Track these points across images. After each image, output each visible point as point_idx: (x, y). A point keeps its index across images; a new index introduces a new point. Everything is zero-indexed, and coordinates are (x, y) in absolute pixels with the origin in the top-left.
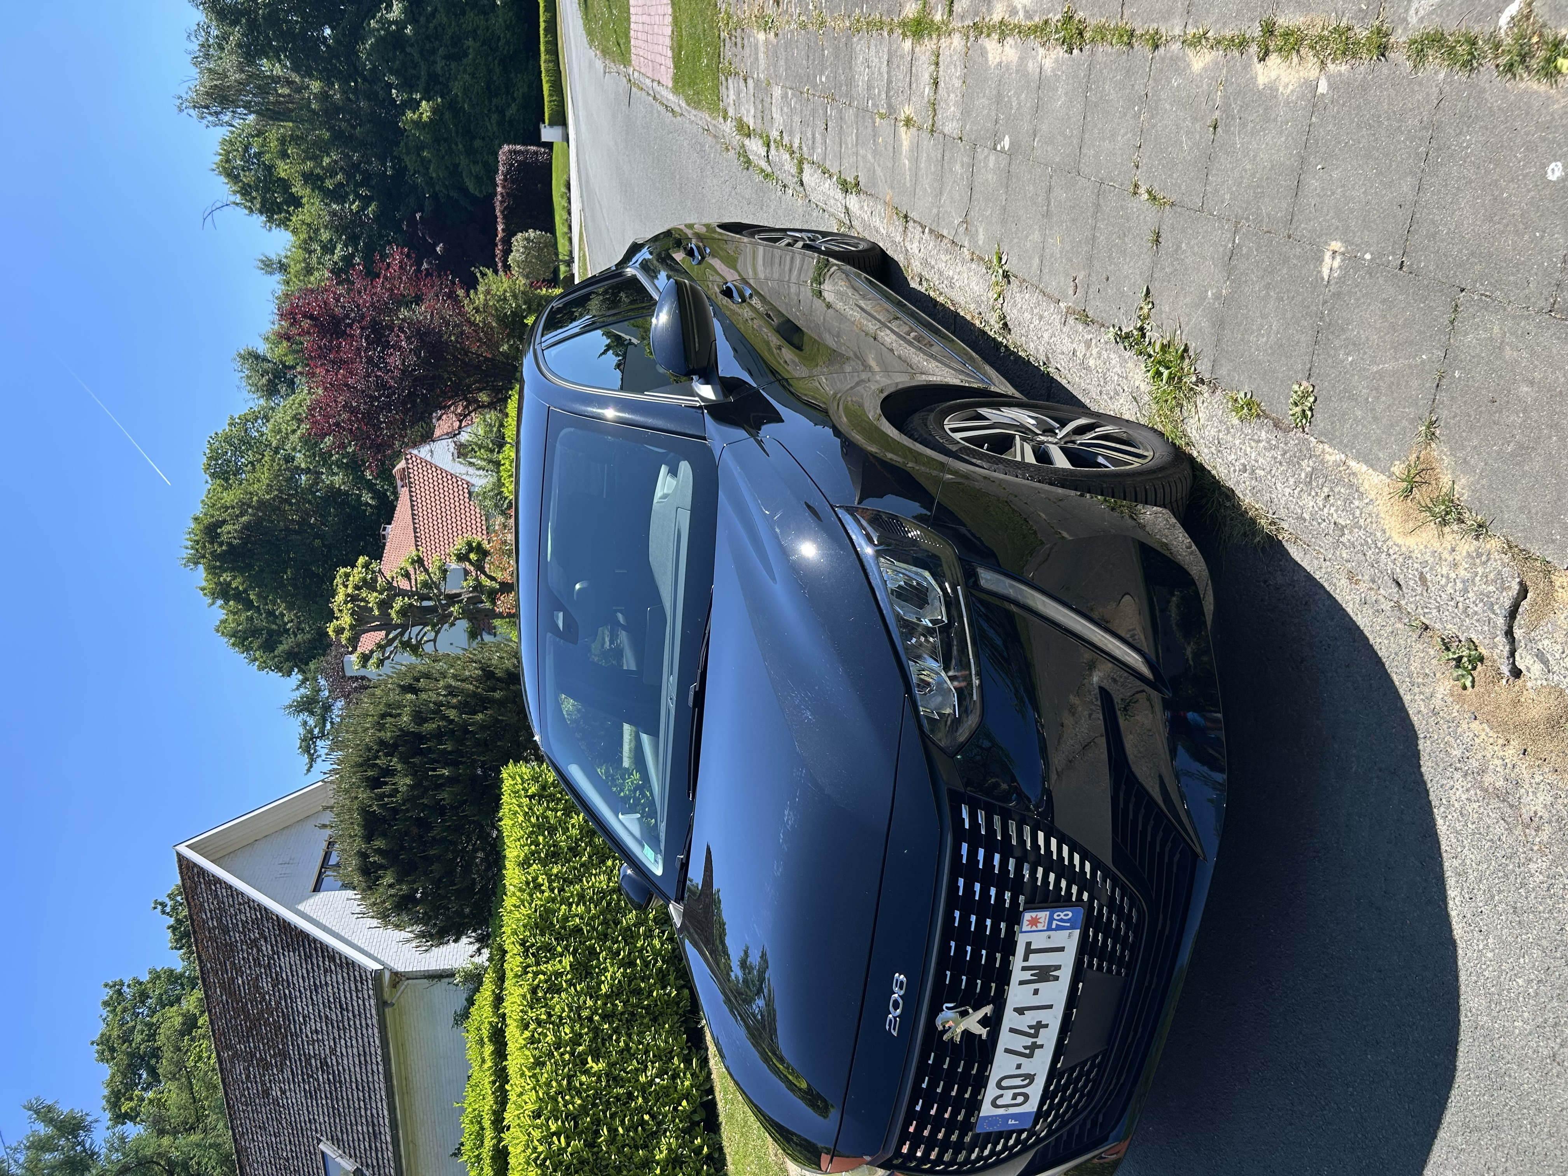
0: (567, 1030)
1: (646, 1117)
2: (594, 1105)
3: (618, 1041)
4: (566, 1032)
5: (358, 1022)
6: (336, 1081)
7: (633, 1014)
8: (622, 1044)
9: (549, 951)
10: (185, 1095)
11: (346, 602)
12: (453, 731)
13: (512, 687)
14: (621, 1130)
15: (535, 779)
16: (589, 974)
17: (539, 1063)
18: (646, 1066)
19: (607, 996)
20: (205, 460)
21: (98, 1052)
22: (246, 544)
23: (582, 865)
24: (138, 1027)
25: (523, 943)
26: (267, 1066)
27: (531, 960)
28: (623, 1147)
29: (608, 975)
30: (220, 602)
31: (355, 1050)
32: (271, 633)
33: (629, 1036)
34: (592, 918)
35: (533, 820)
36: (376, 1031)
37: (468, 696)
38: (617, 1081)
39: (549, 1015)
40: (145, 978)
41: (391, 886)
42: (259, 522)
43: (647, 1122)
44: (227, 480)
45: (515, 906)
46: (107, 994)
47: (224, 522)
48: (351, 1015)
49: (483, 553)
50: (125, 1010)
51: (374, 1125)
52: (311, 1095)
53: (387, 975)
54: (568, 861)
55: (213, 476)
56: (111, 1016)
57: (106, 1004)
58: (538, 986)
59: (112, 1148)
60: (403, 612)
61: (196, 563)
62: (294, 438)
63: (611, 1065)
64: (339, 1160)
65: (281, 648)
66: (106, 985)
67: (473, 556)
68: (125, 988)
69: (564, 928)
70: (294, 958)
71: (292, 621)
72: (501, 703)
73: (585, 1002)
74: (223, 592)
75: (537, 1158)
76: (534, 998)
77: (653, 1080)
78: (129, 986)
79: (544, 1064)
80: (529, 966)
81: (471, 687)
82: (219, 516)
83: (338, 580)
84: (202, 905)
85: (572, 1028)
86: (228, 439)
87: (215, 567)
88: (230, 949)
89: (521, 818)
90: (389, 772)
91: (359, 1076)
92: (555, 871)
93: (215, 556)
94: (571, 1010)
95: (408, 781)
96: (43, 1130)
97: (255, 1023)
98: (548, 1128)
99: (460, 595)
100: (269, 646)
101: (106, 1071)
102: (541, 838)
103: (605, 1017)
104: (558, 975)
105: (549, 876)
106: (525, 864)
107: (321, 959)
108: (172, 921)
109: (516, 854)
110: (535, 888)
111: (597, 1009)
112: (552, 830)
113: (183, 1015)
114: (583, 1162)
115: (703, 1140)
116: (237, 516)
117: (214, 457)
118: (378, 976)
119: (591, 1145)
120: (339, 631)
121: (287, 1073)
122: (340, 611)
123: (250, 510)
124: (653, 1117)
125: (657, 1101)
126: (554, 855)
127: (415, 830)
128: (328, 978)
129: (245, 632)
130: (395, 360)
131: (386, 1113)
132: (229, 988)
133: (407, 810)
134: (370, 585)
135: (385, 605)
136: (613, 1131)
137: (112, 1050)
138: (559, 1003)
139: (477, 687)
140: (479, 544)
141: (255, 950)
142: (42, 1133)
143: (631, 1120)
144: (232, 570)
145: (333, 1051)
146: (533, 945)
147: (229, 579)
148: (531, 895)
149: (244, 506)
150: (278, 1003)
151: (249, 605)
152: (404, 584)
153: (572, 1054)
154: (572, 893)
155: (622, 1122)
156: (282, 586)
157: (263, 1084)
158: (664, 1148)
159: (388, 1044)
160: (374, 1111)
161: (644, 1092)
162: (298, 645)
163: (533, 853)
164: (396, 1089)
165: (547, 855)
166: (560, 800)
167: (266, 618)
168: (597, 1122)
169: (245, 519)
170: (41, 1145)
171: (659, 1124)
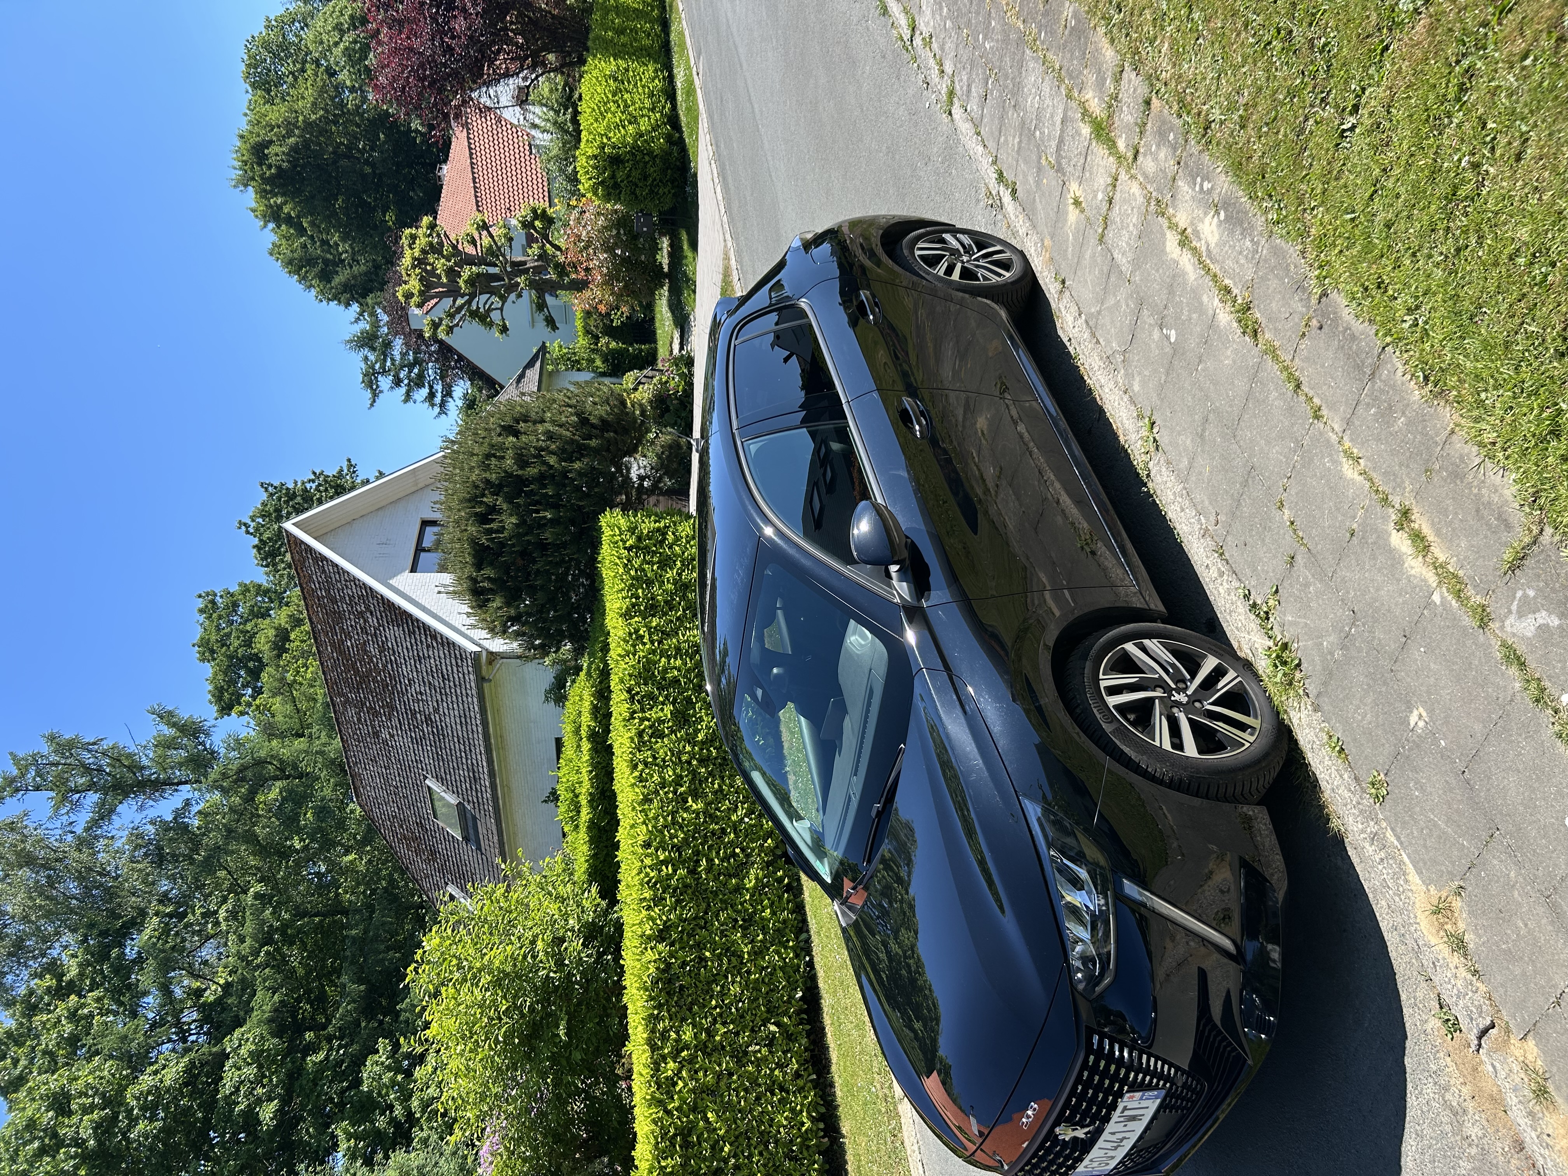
0: (670, 773)
1: (738, 850)
2: (694, 838)
3: (713, 783)
4: (669, 775)
5: (458, 691)
6: (440, 734)
7: (724, 759)
8: (716, 786)
9: (652, 699)
10: (289, 707)
11: (414, 267)
12: (553, 476)
13: (606, 435)
14: (717, 861)
15: (632, 530)
16: (686, 721)
17: (647, 800)
18: (737, 807)
19: (703, 743)
20: (243, 68)
21: (199, 652)
22: (295, 167)
23: (678, 619)
24: (234, 634)
25: (629, 691)
26: (376, 714)
27: (637, 707)
28: (719, 874)
29: (704, 724)
30: (271, 225)
31: (456, 713)
32: (326, 262)
33: (722, 778)
34: (688, 671)
35: (633, 573)
36: (475, 700)
37: (567, 442)
38: (713, 818)
39: (655, 758)
40: (234, 588)
41: (500, 608)
42: (306, 144)
43: (738, 855)
44: (268, 91)
45: (619, 655)
46: (201, 603)
47: (271, 142)
48: (452, 684)
49: (549, 221)
50: (220, 617)
51: (474, 772)
52: (419, 741)
53: (484, 654)
54: (665, 614)
55: (254, 85)
56: (207, 622)
57: (201, 611)
58: (644, 730)
59: (229, 748)
60: (471, 282)
61: (246, 186)
62: (338, 51)
63: (708, 804)
64: (443, 794)
65: (337, 280)
66: (200, 596)
67: (537, 223)
68: (218, 598)
69: (664, 679)
70: (399, 632)
71: (347, 252)
72: (596, 451)
73: (684, 747)
74: (274, 215)
75: (650, 881)
76: (641, 742)
77: (742, 819)
78: (221, 597)
79: (651, 801)
80: (634, 712)
81: (568, 434)
82: (265, 135)
83: (404, 241)
84: (310, 577)
85: (674, 770)
86: (266, 45)
87: (265, 191)
88: (339, 616)
89: (621, 570)
90: (493, 509)
91: (460, 733)
92: (654, 624)
93: (265, 180)
94: (673, 755)
95: (514, 520)
96: (169, 732)
97: (364, 678)
98: (658, 857)
99: (525, 263)
100: (325, 276)
101: (208, 669)
102: (640, 591)
103: (702, 761)
104: (661, 721)
105: (649, 629)
106: (627, 615)
107: (423, 636)
108: (256, 541)
109: (618, 605)
110: (637, 638)
111: (694, 754)
112: (650, 583)
113: (276, 629)
114: (686, 886)
115: (784, 872)
116: (284, 136)
117: (254, 64)
118: (476, 656)
119: (693, 872)
120: (409, 296)
121: (395, 722)
122: (409, 275)
123: (297, 132)
124: (743, 850)
125: (746, 837)
126: (652, 609)
127: (520, 562)
128: (431, 653)
129: (301, 260)
130: (459, 24)
131: (485, 764)
132: (339, 647)
133: (513, 545)
134: (435, 249)
135: (452, 273)
136: (710, 861)
137: (212, 652)
138: (663, 748)
139: (574, 435)
140: (544, 211)
141: (362, 621)
142: (167, 732)
143: (725, 852)
144: (283, 195)
145: (436, 710)
146: (638, 693)
147: (279, 202)
148: (634, 646)
149: (290, 126)
150: (385, 666)
151: (302, 231)
152: (470, 250)
153: (675, 792)
154: (670, 646)
155: (718, 853)
156: (334, 214)
157: (373, 727)
158: (752, 877)
159: (486, 711)
160: (474, 762)
161: (735, 830)
162: (354, 277)
163: (633, 606)
164: (493, 747)
165: (646, 608)
166: (655, 553)
167: (321, 246)
168: (697, 853)
169: (292, 140)
170: (168, 744)
171: (748, 856)
